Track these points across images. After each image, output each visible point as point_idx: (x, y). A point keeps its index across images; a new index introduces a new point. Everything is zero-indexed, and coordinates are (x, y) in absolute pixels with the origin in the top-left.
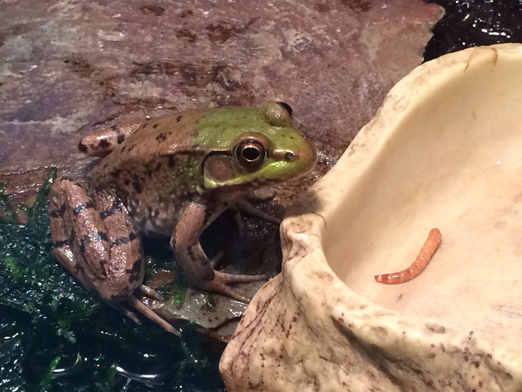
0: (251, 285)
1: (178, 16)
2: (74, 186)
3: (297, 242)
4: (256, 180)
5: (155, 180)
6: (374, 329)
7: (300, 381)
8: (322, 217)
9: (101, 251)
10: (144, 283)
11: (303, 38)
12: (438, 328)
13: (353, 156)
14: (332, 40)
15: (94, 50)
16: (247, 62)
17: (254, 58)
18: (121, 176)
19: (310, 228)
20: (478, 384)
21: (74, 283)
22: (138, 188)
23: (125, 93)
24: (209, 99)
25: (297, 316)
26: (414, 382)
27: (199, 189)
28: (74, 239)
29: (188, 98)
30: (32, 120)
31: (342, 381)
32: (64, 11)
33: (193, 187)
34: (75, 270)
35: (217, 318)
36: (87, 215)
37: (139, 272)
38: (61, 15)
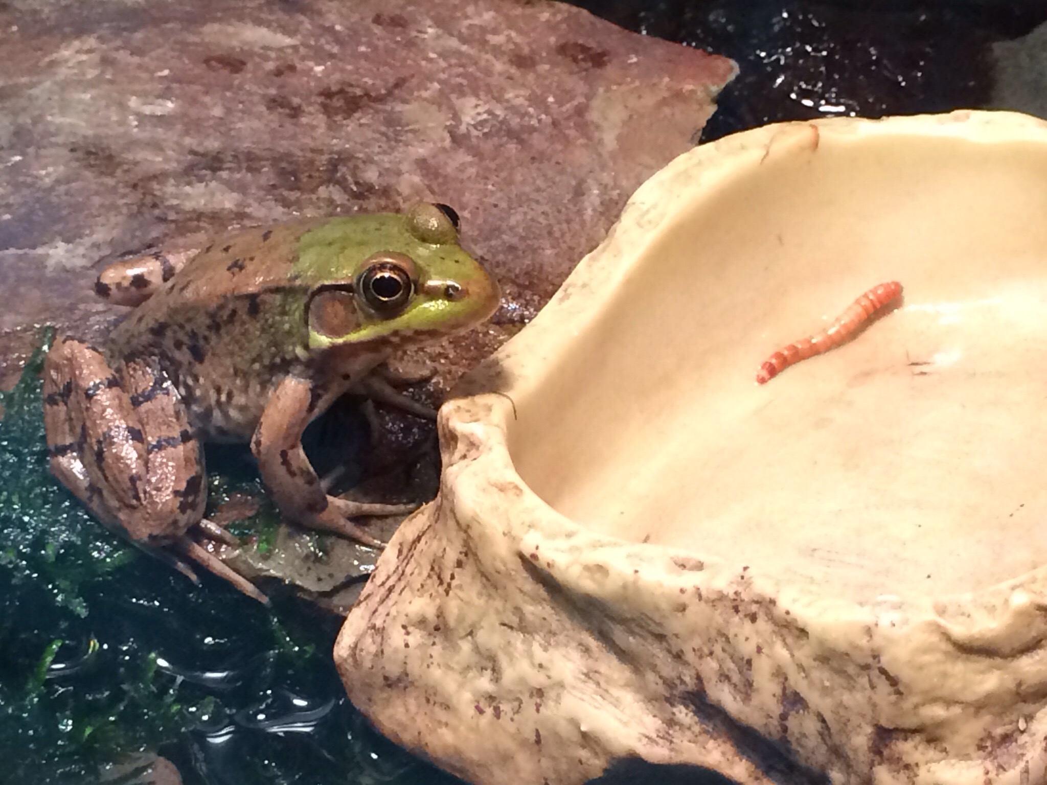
0: (390, 521)
1: (269, 73)
2: (86, 351)
3: (466, 436)
4: (396, 333)
5: (227, 339)
6: (587, 568)
7: (468, 668)
8: (508, 398)
9: (131, 459)
10: (206, 516)
11: (489, 112)
12: (692, 563)
13: (567, 304)
14: (539, 115)
15: (121, 130)
16: (389, 151)
17: (401, 144)
18: (169, 333)
19: (487, 416)
20: (755, 650)
21: (86, 517)
22: (198, 355)
23: (175, 202)
24: (322, 212)
25: (462, 557)
26: (654, 655)
27: (299, 351)
28: (86, 441)
29: (286, 210)
30: (12, 246)
31: (537, 662)
32: (70, 64)
33: (291, 348)
34: (88, 494)
35: (331, 576)
36: (108, 399)
37: (196, 496)
38: (63, 72)
